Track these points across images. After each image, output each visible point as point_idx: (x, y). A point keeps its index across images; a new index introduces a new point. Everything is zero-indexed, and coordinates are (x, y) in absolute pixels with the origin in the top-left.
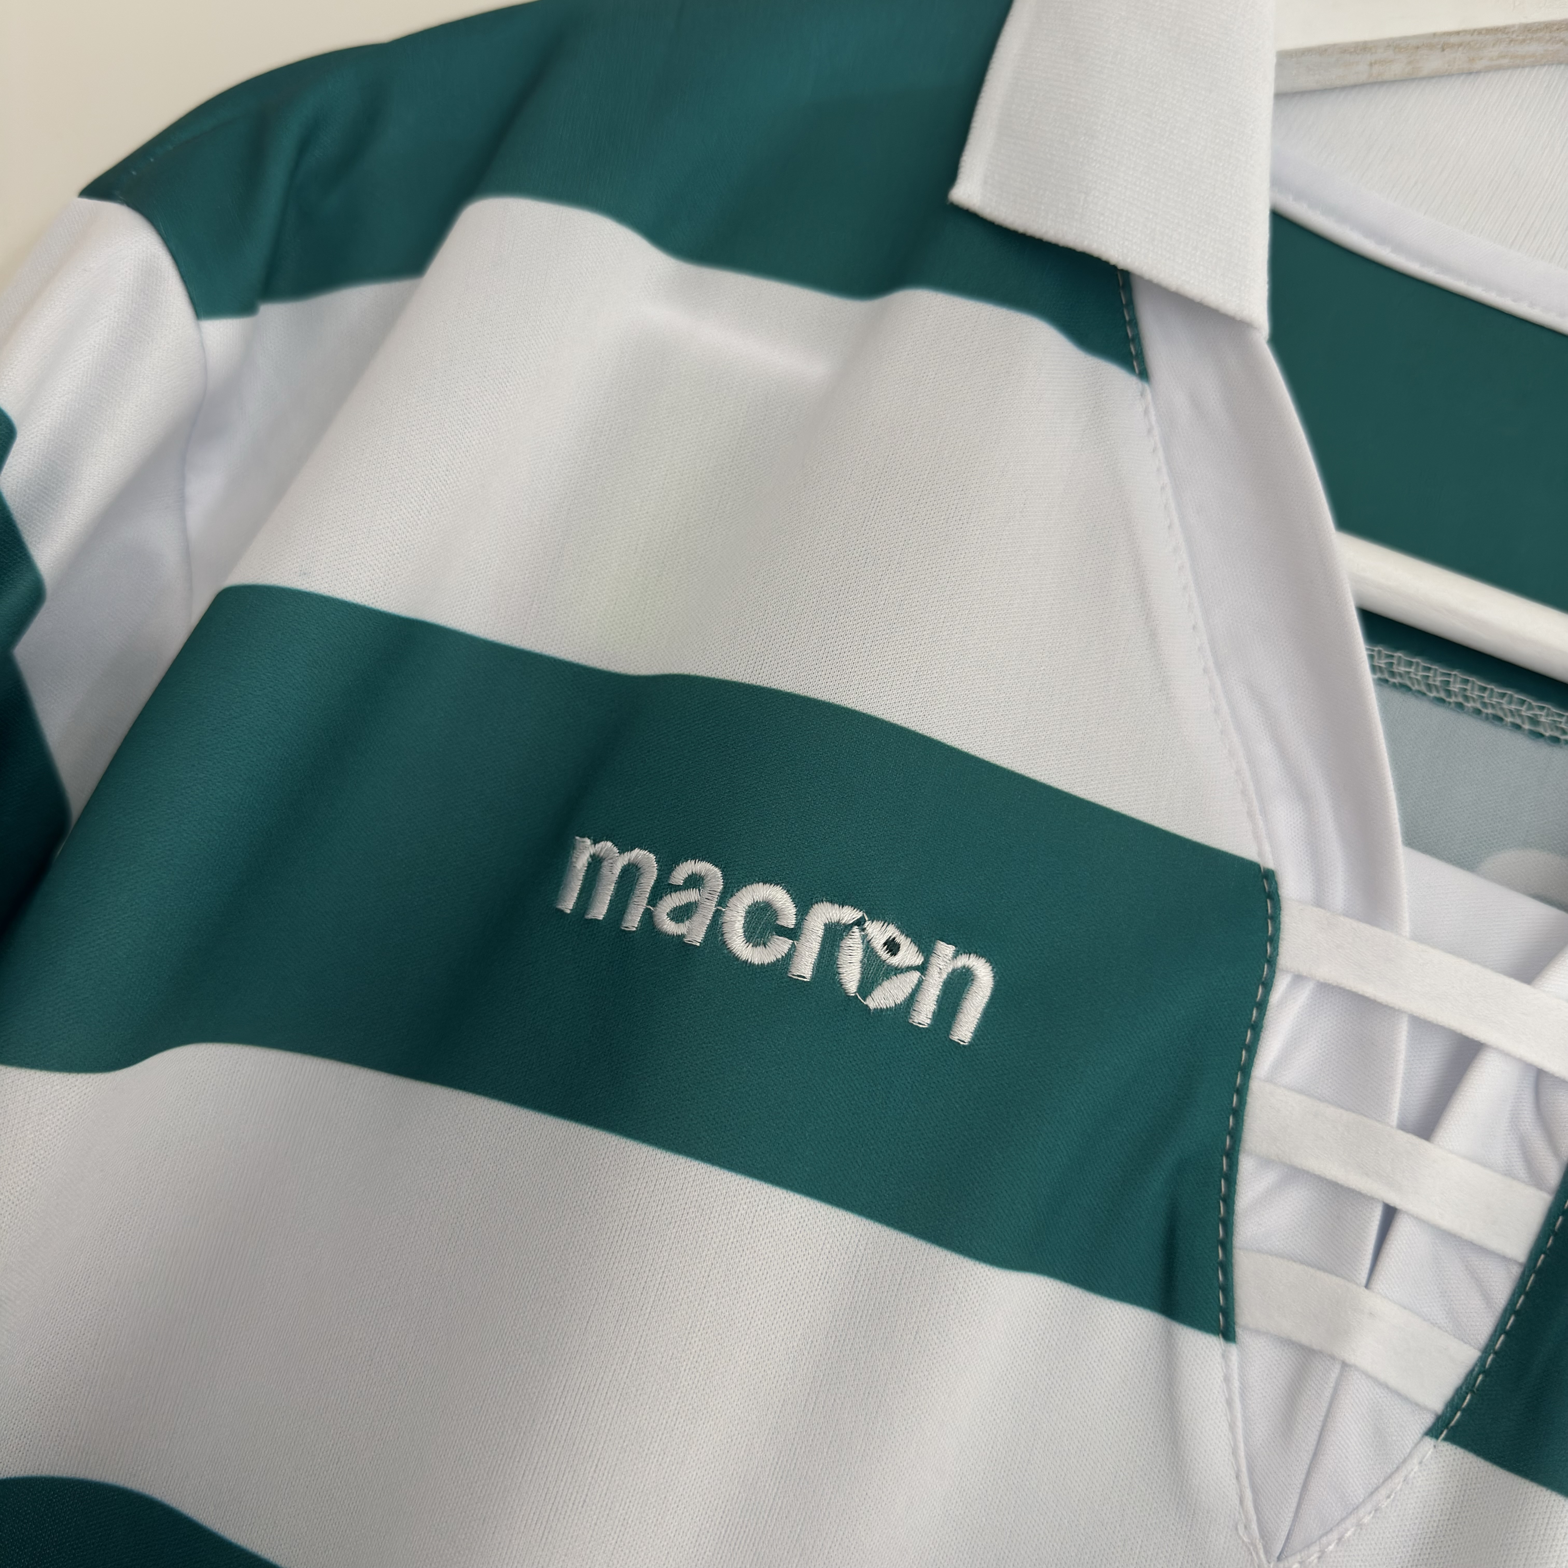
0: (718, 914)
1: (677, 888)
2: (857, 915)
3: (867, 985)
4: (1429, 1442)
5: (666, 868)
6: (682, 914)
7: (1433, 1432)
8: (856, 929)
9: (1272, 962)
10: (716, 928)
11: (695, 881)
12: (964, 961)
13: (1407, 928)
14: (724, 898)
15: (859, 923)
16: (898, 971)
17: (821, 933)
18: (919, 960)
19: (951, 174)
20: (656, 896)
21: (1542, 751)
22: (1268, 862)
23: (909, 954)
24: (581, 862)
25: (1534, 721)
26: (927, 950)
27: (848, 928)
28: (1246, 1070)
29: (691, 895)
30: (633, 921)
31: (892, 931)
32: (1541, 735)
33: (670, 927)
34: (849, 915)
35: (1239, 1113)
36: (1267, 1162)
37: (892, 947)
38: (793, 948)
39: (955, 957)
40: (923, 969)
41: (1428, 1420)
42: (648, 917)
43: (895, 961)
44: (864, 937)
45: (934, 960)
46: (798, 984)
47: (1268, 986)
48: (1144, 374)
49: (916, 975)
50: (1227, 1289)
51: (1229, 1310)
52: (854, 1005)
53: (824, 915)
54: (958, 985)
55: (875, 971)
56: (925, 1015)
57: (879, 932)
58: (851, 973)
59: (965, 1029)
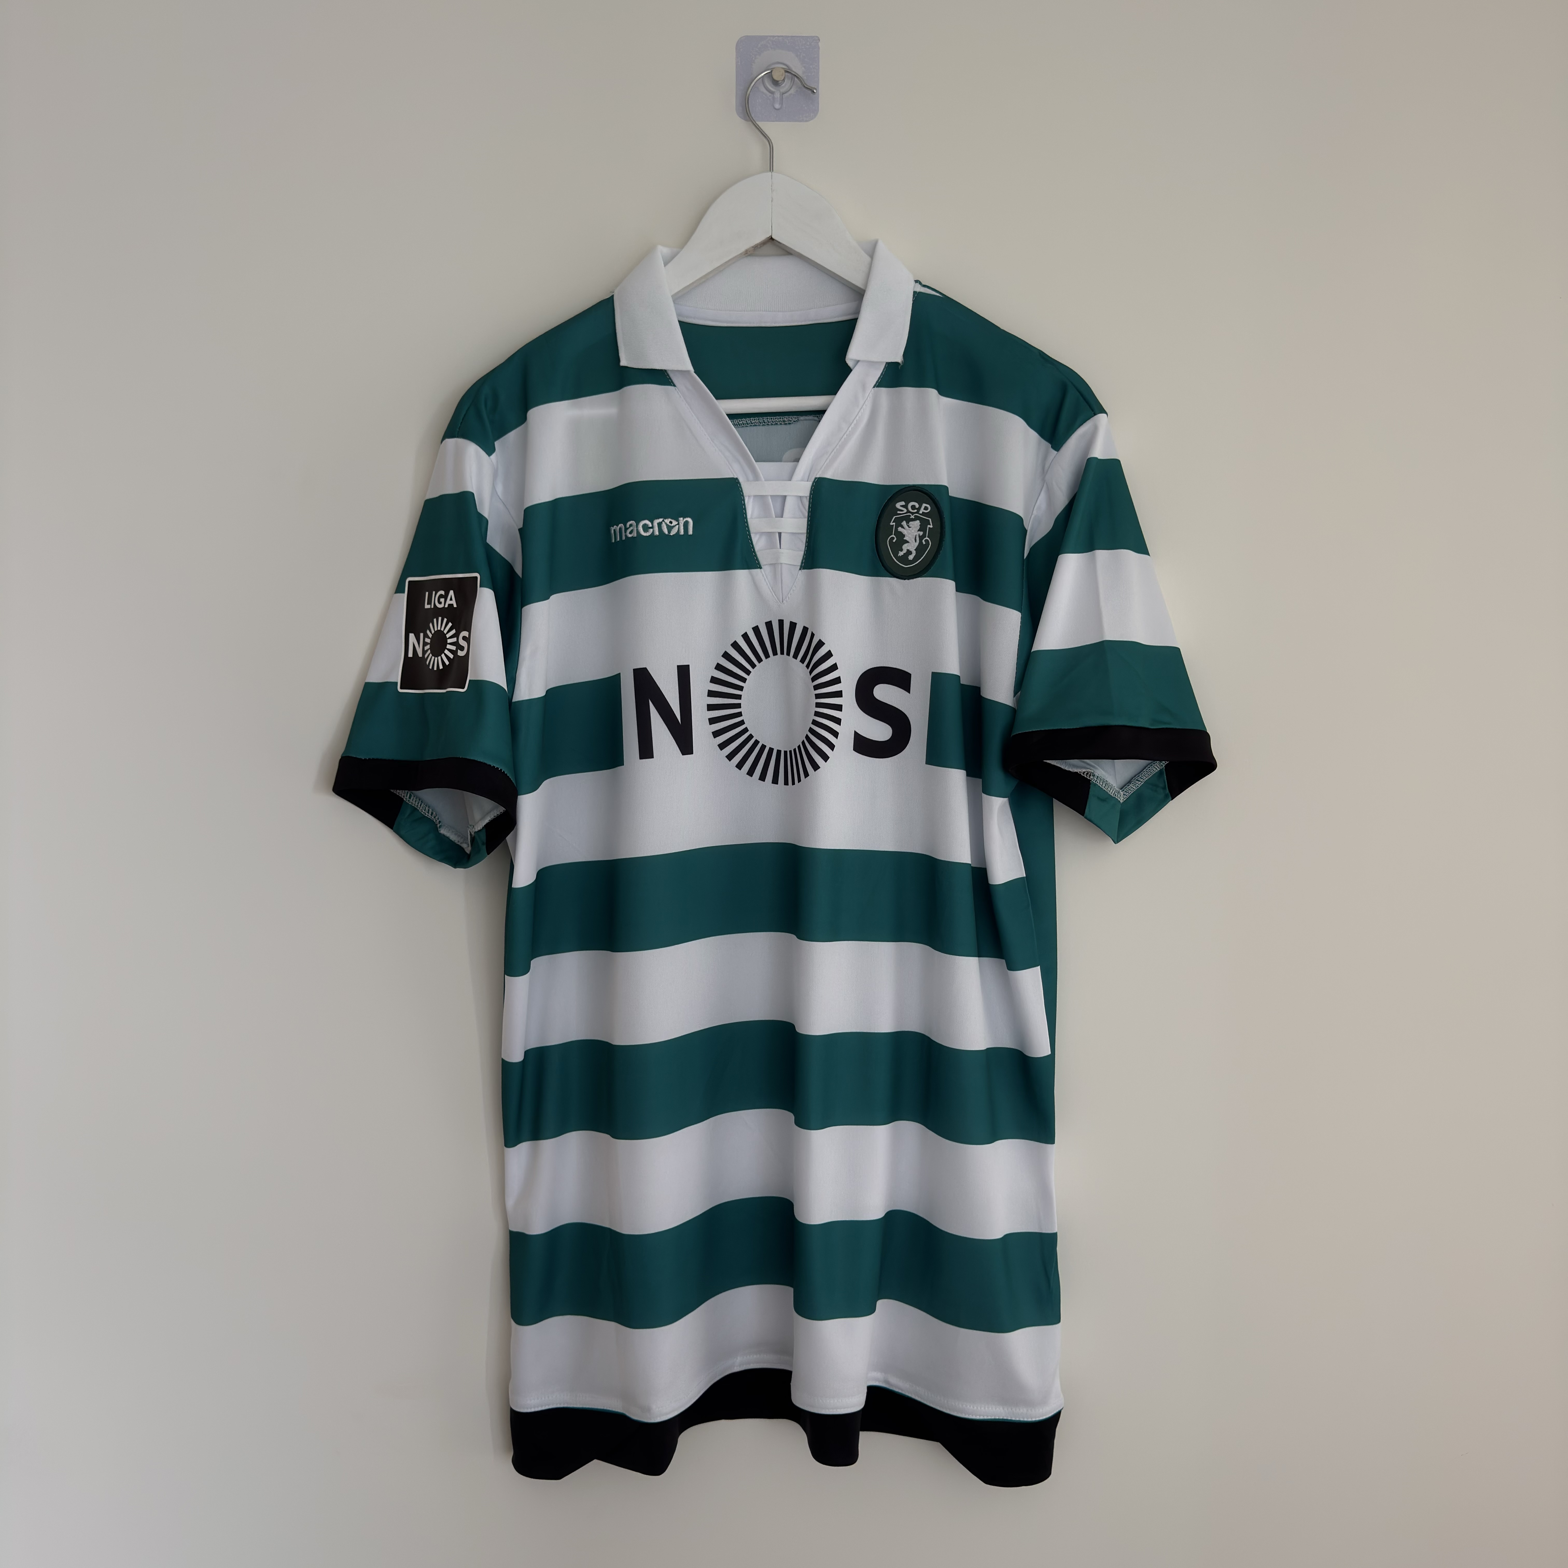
0: (637, 529)
1: (629, 528)
2: (662, 519)
3: (669, 532)
4: (800, 571)
5: (625, 526)
6: (631, 533)
7: (800, 568)
9: (743, 495)
10: (638, 532)
11: (631, 525)
12: (685, 520)
13: (763, 479)
14: (637, 527)
15: (663, 521)
16: (674, 526)
17: (657, 525)
19: (619, 360)
20: (625, 532)
21: (788, 426)
22: (735, 477)
23: (675, 523)
25: (784, 421)
26: (678, 521)
27: (662, 522)
28: (746, 518)
29: (631, 528)
30: (624, 538)
31: (670, 520)
32: (786, 424)
33: (630, 536)
34: (661, 520)
35: (748, 526)
36: (756, 533)
37: (671, 522)
38: (653, 530)
39: (683, 519)
40: (678, 524)
42: (626, 535)
43: (672, 525)
44: (665, 523)
45: (680, 522)
46: (657, 536)
47: (744, 501)
48: (674, 386)
49: (678, 526)
50: (757, 559)
51: (759, 563)
52: (668, 536)
53: (656, 522)
54: (686, 524)
55: (670, 528)
56: (682, 532)
57: (667, 521)
58: (666, 531)
59: (691, 532)
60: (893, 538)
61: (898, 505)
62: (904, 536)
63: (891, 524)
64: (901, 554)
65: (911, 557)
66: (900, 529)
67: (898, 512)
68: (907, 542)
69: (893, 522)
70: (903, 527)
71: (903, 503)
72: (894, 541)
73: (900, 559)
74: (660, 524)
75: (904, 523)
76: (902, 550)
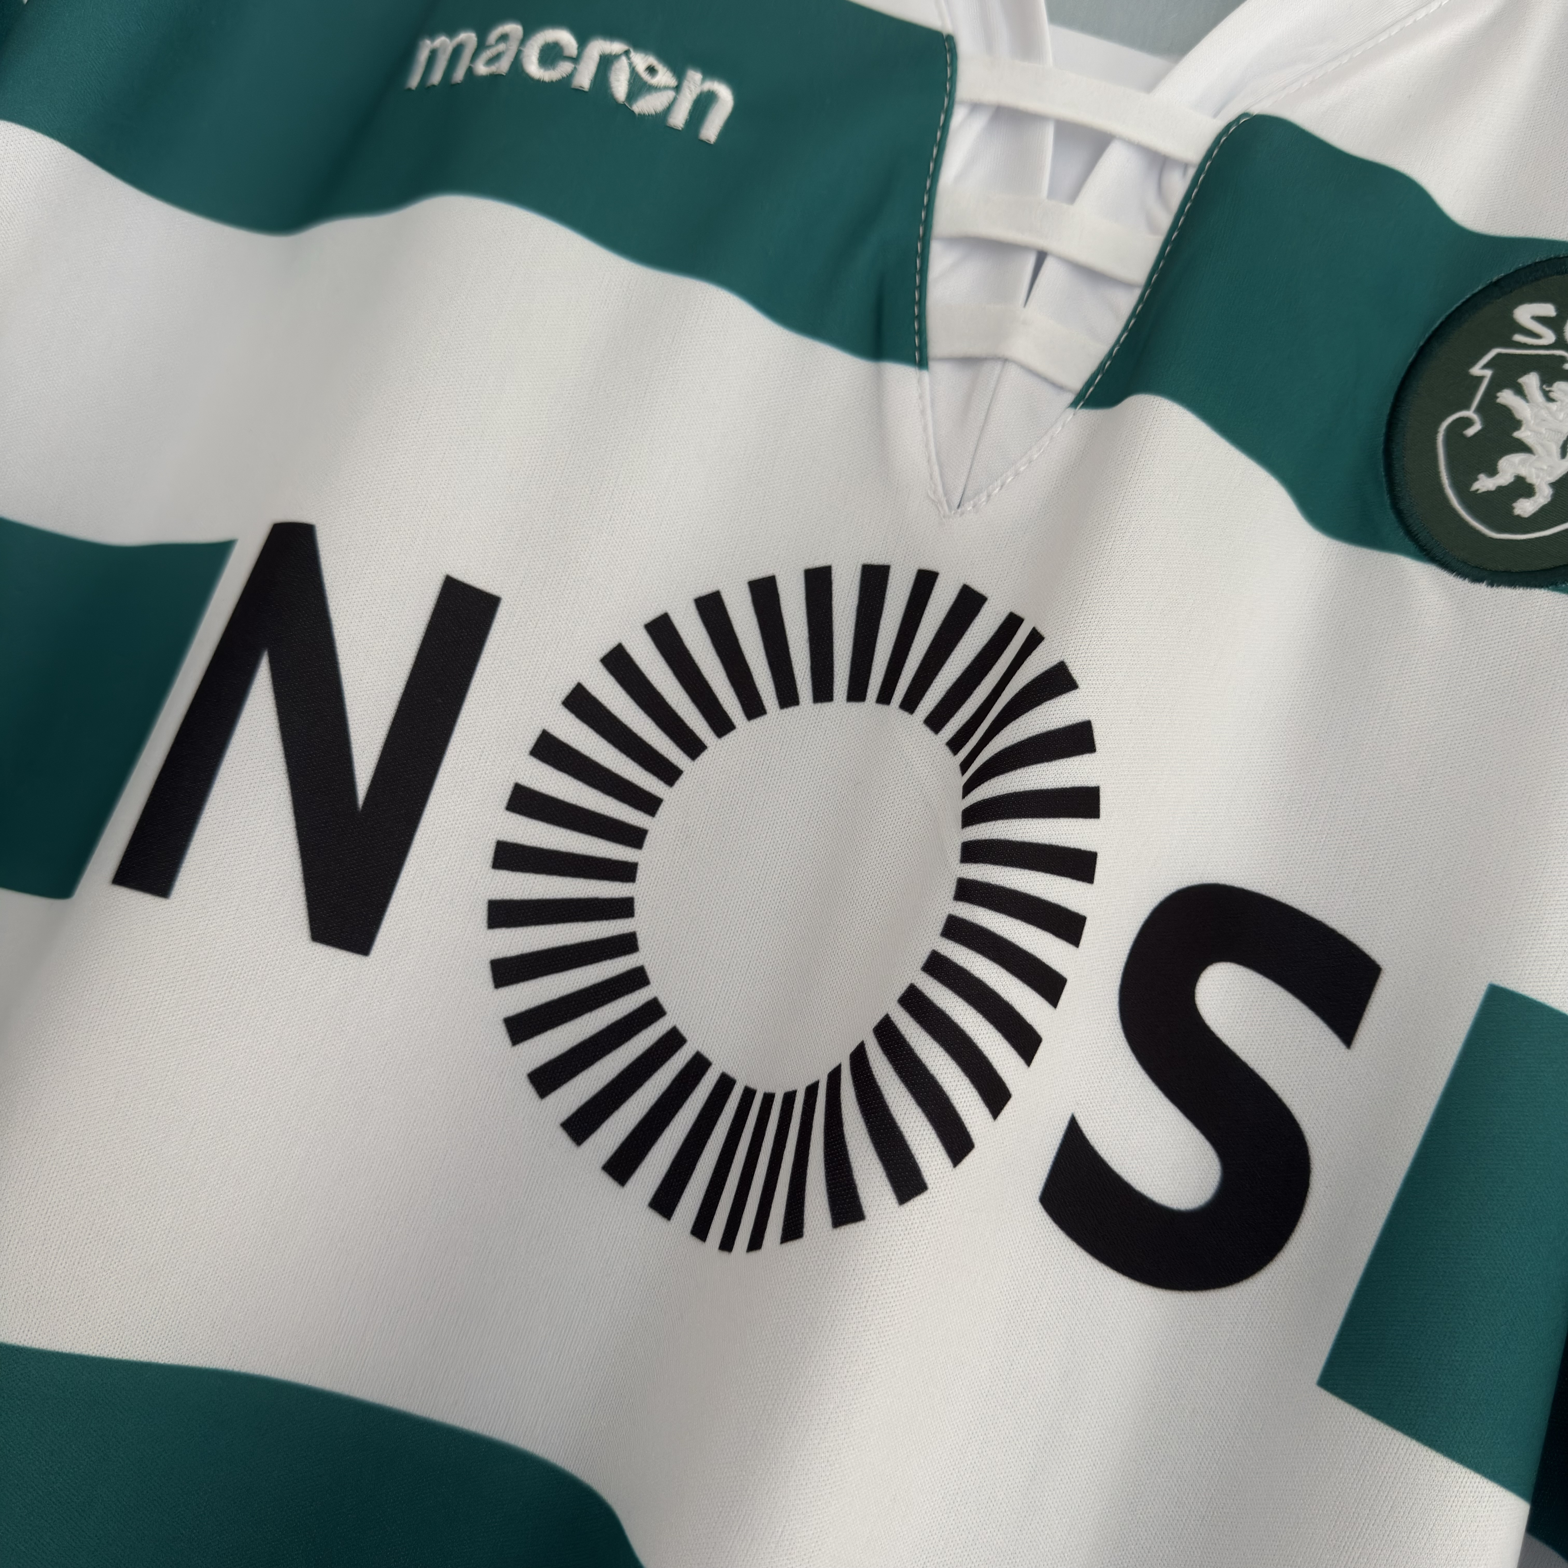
0: (518, 54)
1: (489, 45)
2: (624, 48)
3: (633, 95)
4: (1071, 411)
5: (481, 38)
6: (491, 62)
7: (1074, 404)
8: (624, 59)
9: (951, 95)
10: (517, 64)
12: (708, 85)
13: (1050, 60)
14: (523, 41)
15: (627, 53)
16: (657, 88)
17: (596, 59)
18: (673, 82)
20: (473, 58)
22: (948, 31)
23: (664, 77)
24: (423, 56)
26: (680, 75)
27: (617, 57)
28: (936, 175)
29: (501, 47)
30: (458, 74)
31: (652, 60)
33: (484, 69)
34: (618, 49)
35: (929, 208)
36: (954, 241)
37: (651, 70)
38: (575, 68)
39: (703, 82)
40: (677, 89)
41: (1070, 398)
42: (470, 70)
43: (654, 81)
44: (630, 64)
45: (685, 84)
46: (579, 91)
47: (949, 113)
49: (671, 92)
50: (921, 333)
51: (923, 348)
52: (623, 110)
53: (598, 47)
54: (704, 103)
55: (638, 87)
56: (679, 119)
57: (641, 61)
58: (620, 87)
59: (711, 131)
60: (1468, 422)
61: (1525, 314)
62: (1517, 424)
63: (1476, 370)
64: (1484, 484)
65: (1525, 508)
66: (1506, 397)
67: (1518, 338)
68: (1523, 448)
69: (1485, 367)
70: (1520, 391)
71: (1548, 310)
72: (1471, 432)
73: (1475, 502)
74: (606, 62)
75: (1531, 381)
76: (1492, 472)
